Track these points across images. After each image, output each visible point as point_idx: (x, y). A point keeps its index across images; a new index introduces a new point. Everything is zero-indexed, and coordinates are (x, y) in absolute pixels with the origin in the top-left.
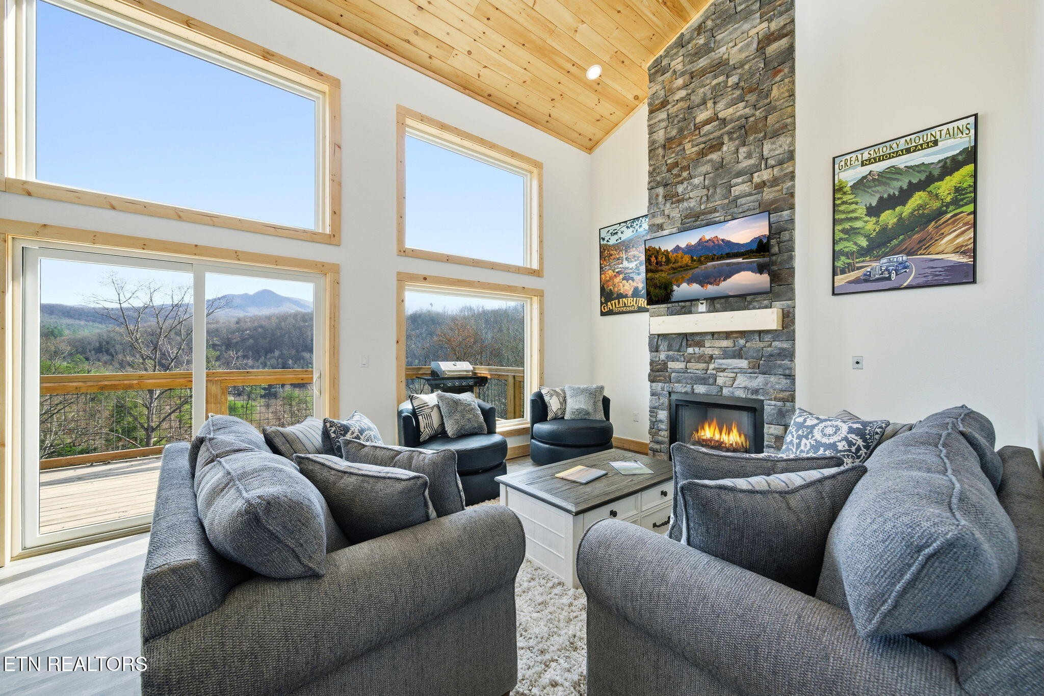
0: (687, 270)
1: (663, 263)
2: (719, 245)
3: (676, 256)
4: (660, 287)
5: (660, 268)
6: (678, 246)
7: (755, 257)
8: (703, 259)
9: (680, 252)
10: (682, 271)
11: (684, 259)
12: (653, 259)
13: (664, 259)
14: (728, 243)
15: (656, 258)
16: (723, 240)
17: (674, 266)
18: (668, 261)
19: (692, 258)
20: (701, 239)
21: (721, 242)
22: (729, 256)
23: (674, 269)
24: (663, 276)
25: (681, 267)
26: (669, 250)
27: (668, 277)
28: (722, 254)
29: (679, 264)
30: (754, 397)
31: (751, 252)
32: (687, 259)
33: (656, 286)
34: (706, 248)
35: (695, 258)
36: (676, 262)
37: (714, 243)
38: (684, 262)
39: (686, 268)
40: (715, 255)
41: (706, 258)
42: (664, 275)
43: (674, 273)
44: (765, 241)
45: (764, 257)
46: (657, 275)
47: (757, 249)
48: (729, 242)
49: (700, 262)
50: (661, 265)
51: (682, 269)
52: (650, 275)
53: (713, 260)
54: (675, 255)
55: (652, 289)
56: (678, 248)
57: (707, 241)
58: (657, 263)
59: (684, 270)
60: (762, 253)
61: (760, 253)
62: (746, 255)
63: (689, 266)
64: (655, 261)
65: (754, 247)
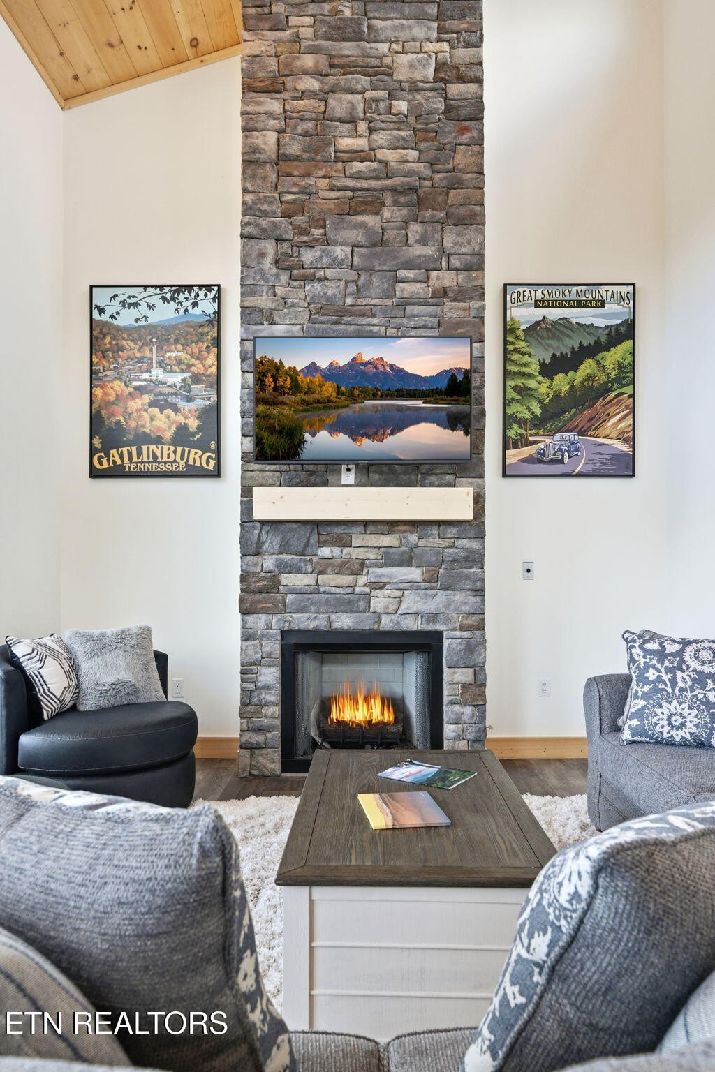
0: (329, 408)
1: (287, 391)
2: (384, 373)
3: (311, 381)
4: (280, 433)
5: (281, 398)
6: (313, 363)
7: (443, 401)
8: (357, 393)
9: (318, 375)
10: (320, 409)
11: (324, 388)
12: (268, 380)
13: (288, 384)
14: (400, 373)
15: (275, 379)
16: (391, 366)
17: (306, 398)
18: (296, 387)
19: (339, 388)
20: (354, 359)
21: (388, 369)
22: (401, 394)
23: (307, 403)
24: (286, 413)
25: (319, 402)
26: (298, 369)
27: (296, 417)
28: (389, 390)
29: (316, 396)
30: (431, 627)
31: (437, 393)
32: (329, 389)
33: (272, 429)
34: (363, 375)
35: (343, 389)
36: (309, 391)
37: (377, 369)
38: (326, 394)
39: (326, 404)
40: (377, 389)
41: (362, 392)
42: (286, 411)
43: (306, 411)
44: (460, 378)
45: (459, 404)
46: (275, 411)
47: (446, 389)
48: (401, 370)
49: (352, 397)
50: (283, 393)
51: (320, 406)
52: (262, 408)
53: (374, 397)
54: (308, 379)
55: (265, 434)
56: (313, 368)
57: (362, 364)
58: (275, 389)
59: (324, 408)
60: (455, 397)
61: (451, 396)
62: (428, 396)
63: (332, 402)
64: (273, 385)
65: (443, 385)
